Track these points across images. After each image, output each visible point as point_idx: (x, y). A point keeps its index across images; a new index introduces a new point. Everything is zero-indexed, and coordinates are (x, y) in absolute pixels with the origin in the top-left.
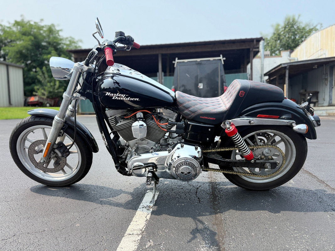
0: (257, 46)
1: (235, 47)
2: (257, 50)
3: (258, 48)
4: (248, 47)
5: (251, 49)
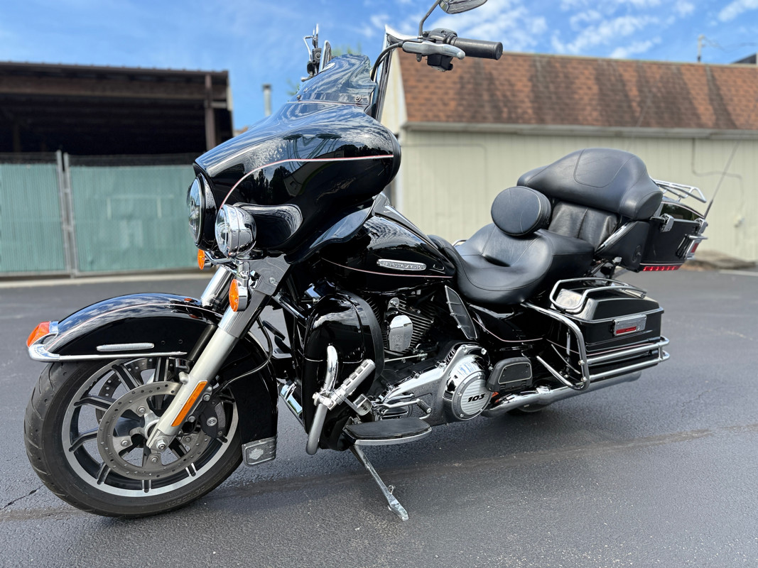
0: (222, 97)
1: (161, 94)
2: (221, 105)
3: (225, 100)
4: (197, 96)
5: (206, 104)
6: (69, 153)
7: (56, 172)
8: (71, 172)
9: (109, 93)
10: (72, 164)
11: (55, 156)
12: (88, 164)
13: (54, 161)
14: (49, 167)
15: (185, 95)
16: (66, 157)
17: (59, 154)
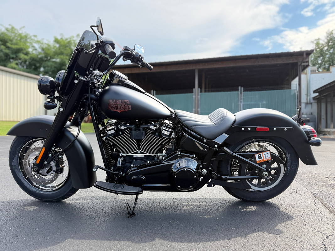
0: (307, 60)
2: (306, 64)
3: (307, 62)
6: (243, 87)
7: (238, 94)
8: (243, 94)
9: (260, 63)
10: (244, 91)
11: (238, 88)
12: (250, 91)
13: (238, 90)
14: (236, 92)
15: (291, 61)
16: (242, 88)
17: (240, 87)
